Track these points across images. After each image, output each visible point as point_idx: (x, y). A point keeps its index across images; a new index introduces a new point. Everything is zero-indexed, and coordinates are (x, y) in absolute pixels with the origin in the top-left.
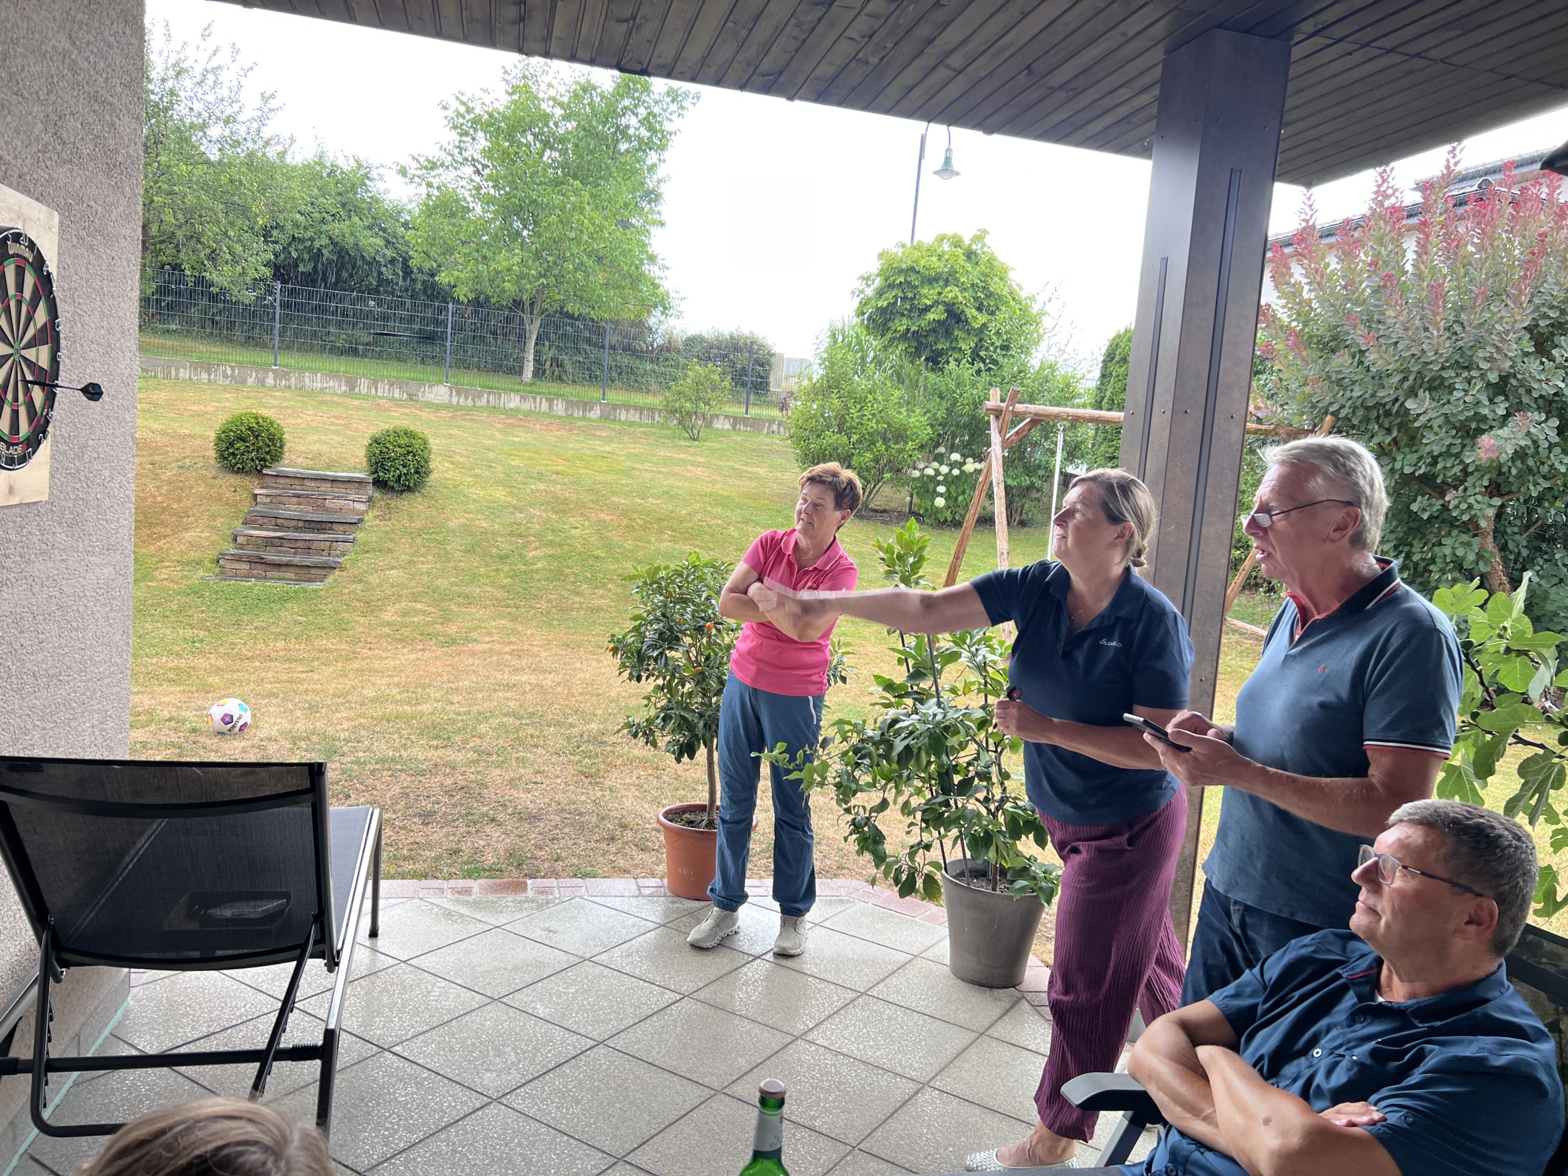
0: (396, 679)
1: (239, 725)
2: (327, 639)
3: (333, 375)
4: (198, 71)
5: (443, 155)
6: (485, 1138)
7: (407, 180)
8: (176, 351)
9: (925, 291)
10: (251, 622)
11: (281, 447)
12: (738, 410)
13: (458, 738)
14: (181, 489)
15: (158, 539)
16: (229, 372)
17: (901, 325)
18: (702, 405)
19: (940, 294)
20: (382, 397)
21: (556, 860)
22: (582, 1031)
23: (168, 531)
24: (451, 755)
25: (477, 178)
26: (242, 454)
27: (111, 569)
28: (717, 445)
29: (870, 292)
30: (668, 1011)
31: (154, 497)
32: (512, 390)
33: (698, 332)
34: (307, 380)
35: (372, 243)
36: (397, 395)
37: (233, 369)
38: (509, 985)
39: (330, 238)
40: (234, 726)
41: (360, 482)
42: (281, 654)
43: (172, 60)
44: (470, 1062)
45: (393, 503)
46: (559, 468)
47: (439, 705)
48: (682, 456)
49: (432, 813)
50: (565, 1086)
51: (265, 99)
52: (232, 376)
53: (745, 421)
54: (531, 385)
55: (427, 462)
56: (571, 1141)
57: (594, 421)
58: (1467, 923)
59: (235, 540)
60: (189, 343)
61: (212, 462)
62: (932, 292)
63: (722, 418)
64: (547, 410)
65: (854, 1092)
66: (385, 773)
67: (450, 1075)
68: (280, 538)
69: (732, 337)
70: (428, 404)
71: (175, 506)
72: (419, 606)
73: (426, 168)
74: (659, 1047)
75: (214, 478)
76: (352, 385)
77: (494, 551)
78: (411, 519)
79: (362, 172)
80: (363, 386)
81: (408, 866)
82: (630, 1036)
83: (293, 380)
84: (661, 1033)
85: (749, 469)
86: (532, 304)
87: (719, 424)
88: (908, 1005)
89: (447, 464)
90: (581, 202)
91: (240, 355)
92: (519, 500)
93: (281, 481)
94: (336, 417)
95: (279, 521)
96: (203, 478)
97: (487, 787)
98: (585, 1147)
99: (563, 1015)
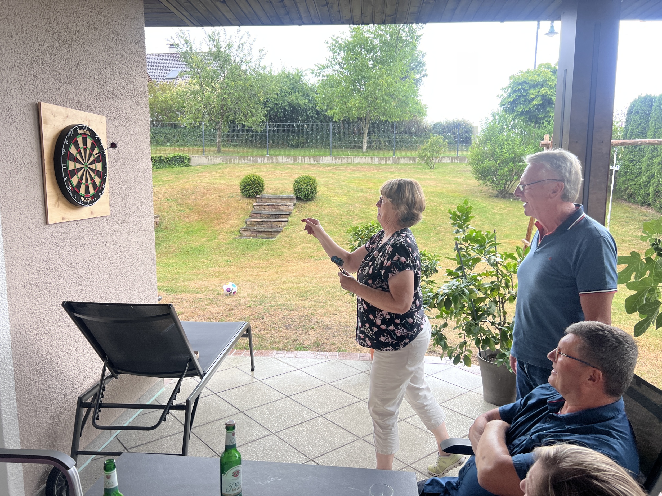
0: (295, 274)
1: (232, 292)
2: (274, 259)
3: (288, 156)
4: (237, 44)
5: (327, 62)
6: (265, 447)
7: (314, 75)
8: (236, 153)
9: (531, 91)
10: (248, 254)
11: (263, 187)
12: (454, 154)
13: (310, 297)
14: (229, 205)
15: (220, 224)
16: (252, 159)
17: (520, 108)
18: (435, 153)
19: (539, 92)
20: (307, 164)
21: (332, 345)
22: (315, 411)
23: (224, 221)
24: (307, 303)
25: (341, 70)
26: (249, 190)
27: (144, 237)
28: (441, 170)
29: (505, 95)
30: (352, 406)
31: (220, 209)
32: (356, 156)
33: (439, 122)
34: (279, 159)
35: (304, 102)
36: (312, 162)
37: (253, 157)
38: (295, 391)
39: (288, 103)
40: (231, 293)
41: (291, 199)
42: (257, 265)
43: (228, 43)
44: (270, 419)
45: (303, 205)
46: (370, 186)
47: (307, 284)
49: (291, 325)
50: (301, 431)
51: (261, 51)
52: (253, 160)
53: (457, 158)
54: (366, 152)
55: (315, 188)
56: (296, 451)
57: (390, 165)
58: (589, 380)
59: (246, 223)
60: (242, 149)
61: (240, 194)
62: (535, 91)
63: (446, 158)
64: (371, 162)
65: (418, 444)
66: (279, 310)
67: (261, 423)
68: (262, 221)
70: (323, 165)
71: (226, 211)
72: (309, 245)
73: (321, 69)
74: (343, 419)
75: (240, 200)
76: (295, 159)
77: (340, 222)
78: (309, 212)
79: (299, 74)
80: (300, 159)
81: (277, 345)
82: (333, 414)
83: (274, 160)
84: (346, 414)
85: (455, 179)
86: (366, 119)
87: (444, 161)
88: (457, 411)
89: (325, 189)
90: (382, 74)
91: (256, 152)
92: (352, 201)
93: (264, 200)
94: (287, 173)
95: (262, 215)
96: (236, 200)
97: (315, 315)
98: (300, 454)
99: (311, 404)
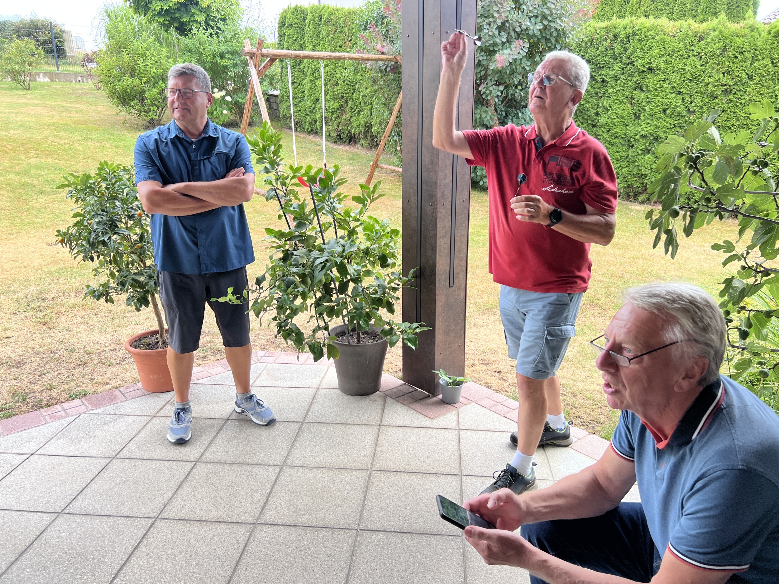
12: (52, 69)
17: (157, 6)
18: (27, 66)
21: (51, 389)
28: (45, 92)
38: (64, 498)
48: (23, 101)
53: (58, 75)
63: (42, 74)
69: (32, 21)
87: (41, 79)
